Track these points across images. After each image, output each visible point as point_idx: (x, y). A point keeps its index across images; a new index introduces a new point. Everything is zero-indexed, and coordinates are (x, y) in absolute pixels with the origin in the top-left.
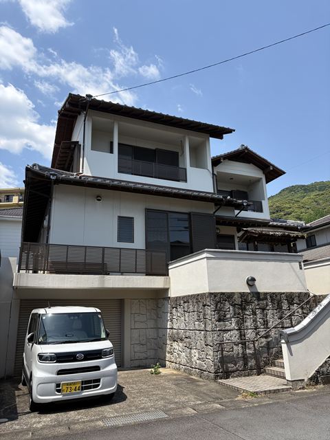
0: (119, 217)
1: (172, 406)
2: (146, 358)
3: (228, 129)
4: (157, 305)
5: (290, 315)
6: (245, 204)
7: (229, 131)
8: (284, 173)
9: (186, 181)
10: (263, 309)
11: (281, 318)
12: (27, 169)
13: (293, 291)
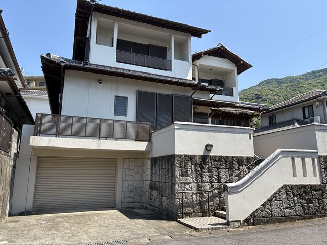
0: (116, 96)
1: (135, 236)
2: (134, 202)
3: (205, 30)
4: (143, 163)
5: (238, 174)
6: (218, 89)
7: (206, 32)
8: (252, 66)
9: (171, 70)
10: (218, 168)
11: (231, 175)
12: (42, 57)
13: (242, 156)
